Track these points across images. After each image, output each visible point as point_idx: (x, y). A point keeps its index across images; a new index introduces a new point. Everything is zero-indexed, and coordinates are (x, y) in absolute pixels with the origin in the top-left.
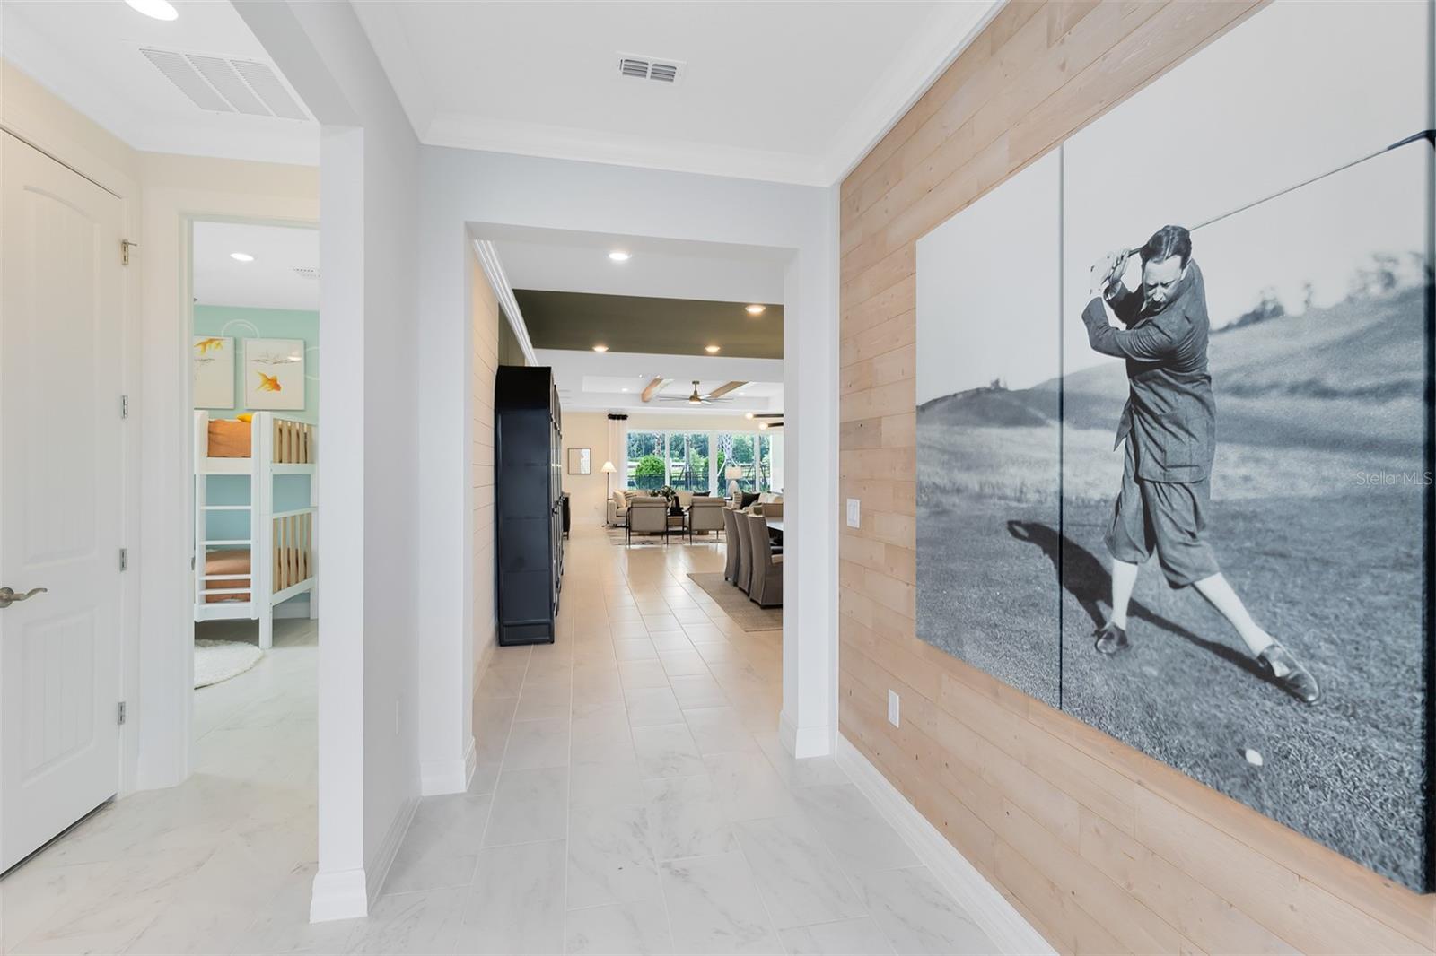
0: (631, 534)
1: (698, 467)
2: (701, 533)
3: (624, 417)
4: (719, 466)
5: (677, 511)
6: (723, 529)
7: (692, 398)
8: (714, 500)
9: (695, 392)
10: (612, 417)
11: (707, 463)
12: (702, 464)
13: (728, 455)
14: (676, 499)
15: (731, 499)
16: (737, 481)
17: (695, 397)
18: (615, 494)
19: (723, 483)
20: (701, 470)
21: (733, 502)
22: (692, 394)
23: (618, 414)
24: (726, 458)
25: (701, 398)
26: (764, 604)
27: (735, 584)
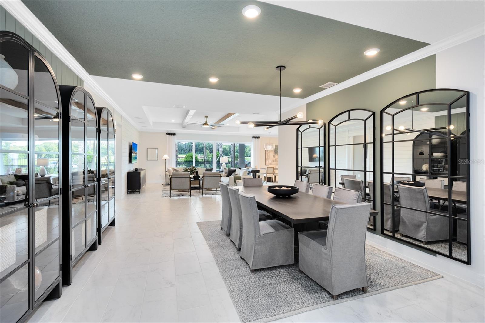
0: (171, 191)
1: (209, 157)
2: (208, 189)
3: (174, 134)
4: (217, 157)
5: (197, 178)
6: (219, 188)
7: (204, 124)
8: (215, 174)
9: (206, 121)
10: (168, 134)
11: (212, 156)
12: (211, 156)
13: (221, 152)
14: (197, 172)
15: (223, 172)
16: (225, 163)
17: (206, 124)
18: (168, 170)
19: (219, 164)
20: (210, 158)
21: (224, 173)
22: (204, 122)
23: (171, 133)
24: (220, 153)
25: (209, 124)
26: (254, 268)
27: (228, 235)
